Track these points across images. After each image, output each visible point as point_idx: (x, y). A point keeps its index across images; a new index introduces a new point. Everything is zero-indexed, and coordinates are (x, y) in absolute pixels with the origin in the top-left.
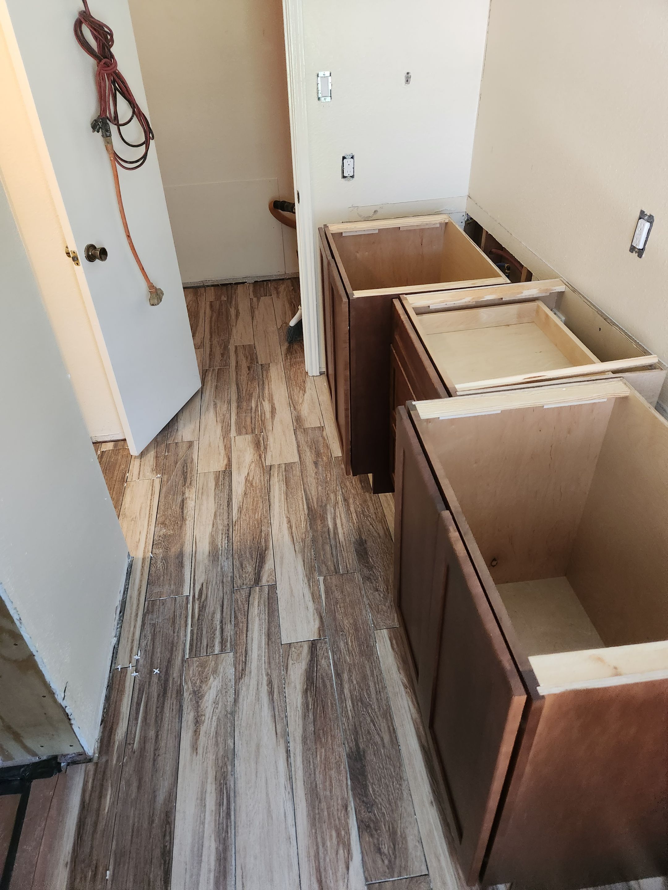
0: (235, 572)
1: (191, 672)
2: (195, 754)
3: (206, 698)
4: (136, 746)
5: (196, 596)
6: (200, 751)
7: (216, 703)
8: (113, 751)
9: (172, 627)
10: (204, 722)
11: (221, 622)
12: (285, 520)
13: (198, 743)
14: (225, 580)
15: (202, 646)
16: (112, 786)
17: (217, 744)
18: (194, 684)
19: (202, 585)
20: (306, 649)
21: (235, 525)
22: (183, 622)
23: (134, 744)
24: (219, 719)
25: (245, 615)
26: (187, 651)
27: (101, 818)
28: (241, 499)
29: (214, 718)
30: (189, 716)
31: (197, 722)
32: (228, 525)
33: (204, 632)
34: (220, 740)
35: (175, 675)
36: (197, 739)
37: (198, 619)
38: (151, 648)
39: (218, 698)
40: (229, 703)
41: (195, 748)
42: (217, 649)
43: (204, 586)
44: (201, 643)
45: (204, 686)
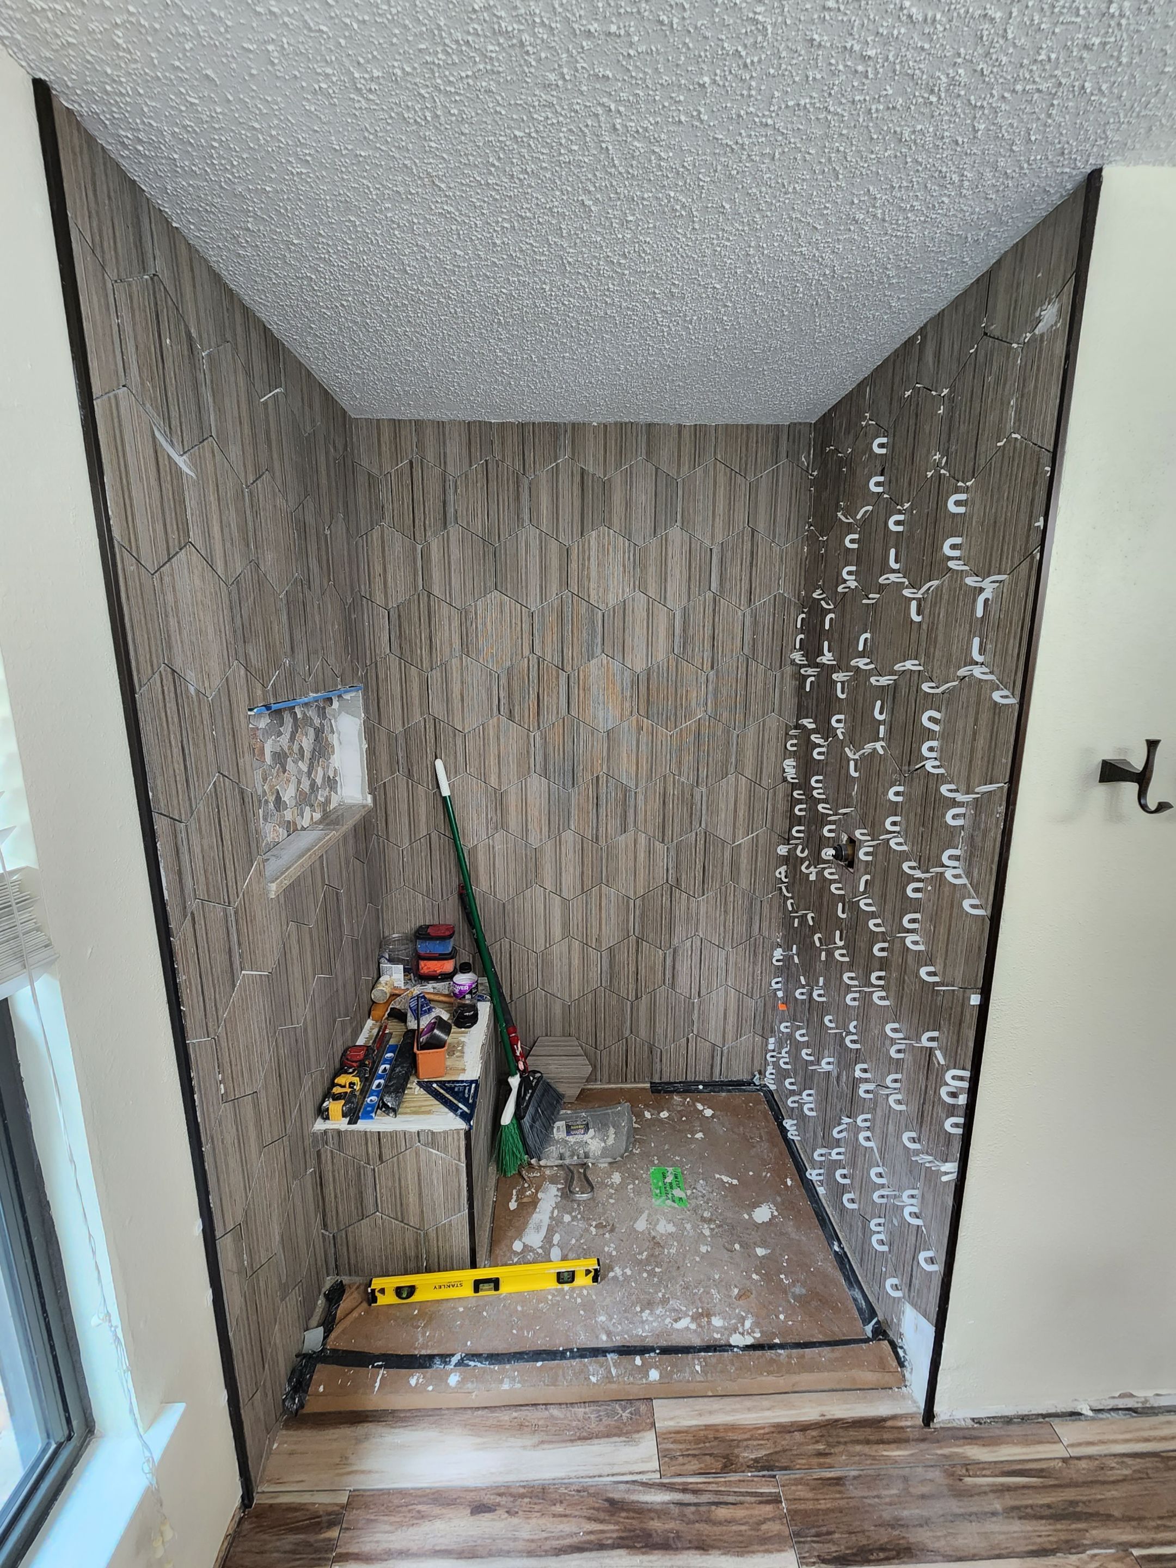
4: (968, 1480)
8: (951, 1447)
16: (912, 1455)
23: (970, 1476)
27: (875, 1447)
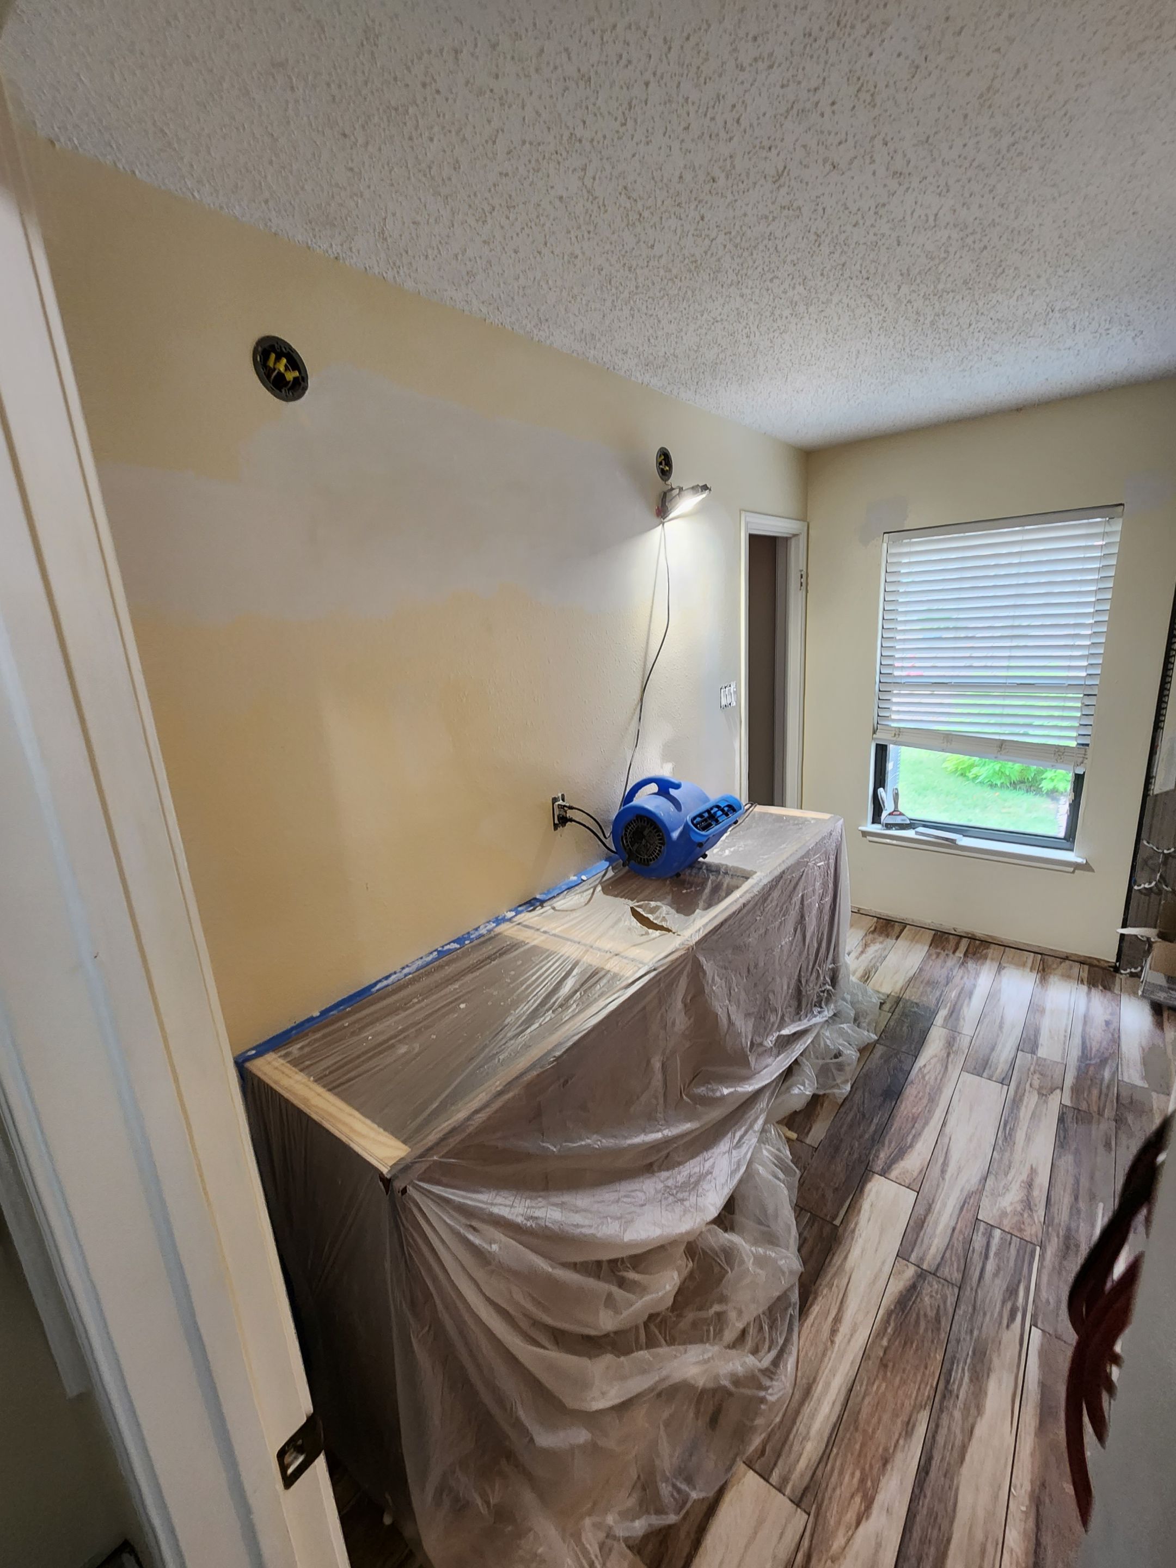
0: (951, 1311)
2: (1034, 1166)
3: (1017, 1198)
6: (1028, 1166)
7: (1007, 1189)
10: (1023, 1182)
11: (986, 1257)
12: (838, 1339)
14: (970, 1309)
17: (1010, 1162)
18: (1031, 1216)
19: (1008, 1326)
20: (894, 1174)
21: (929, 1397)
24: (1006, 1174)
25: (953, 1246)
28: (899, 1456)
29: (1011, 1179)
30: (1039, 1194)
31: (1029, 1185)
32: (941, 1410)
34: (1006, 1162)
36: (1031, 1174)
41: (1033, 1171)
42: (997, 1233)
43: (1005, 1322)
45: (1019, 1209)
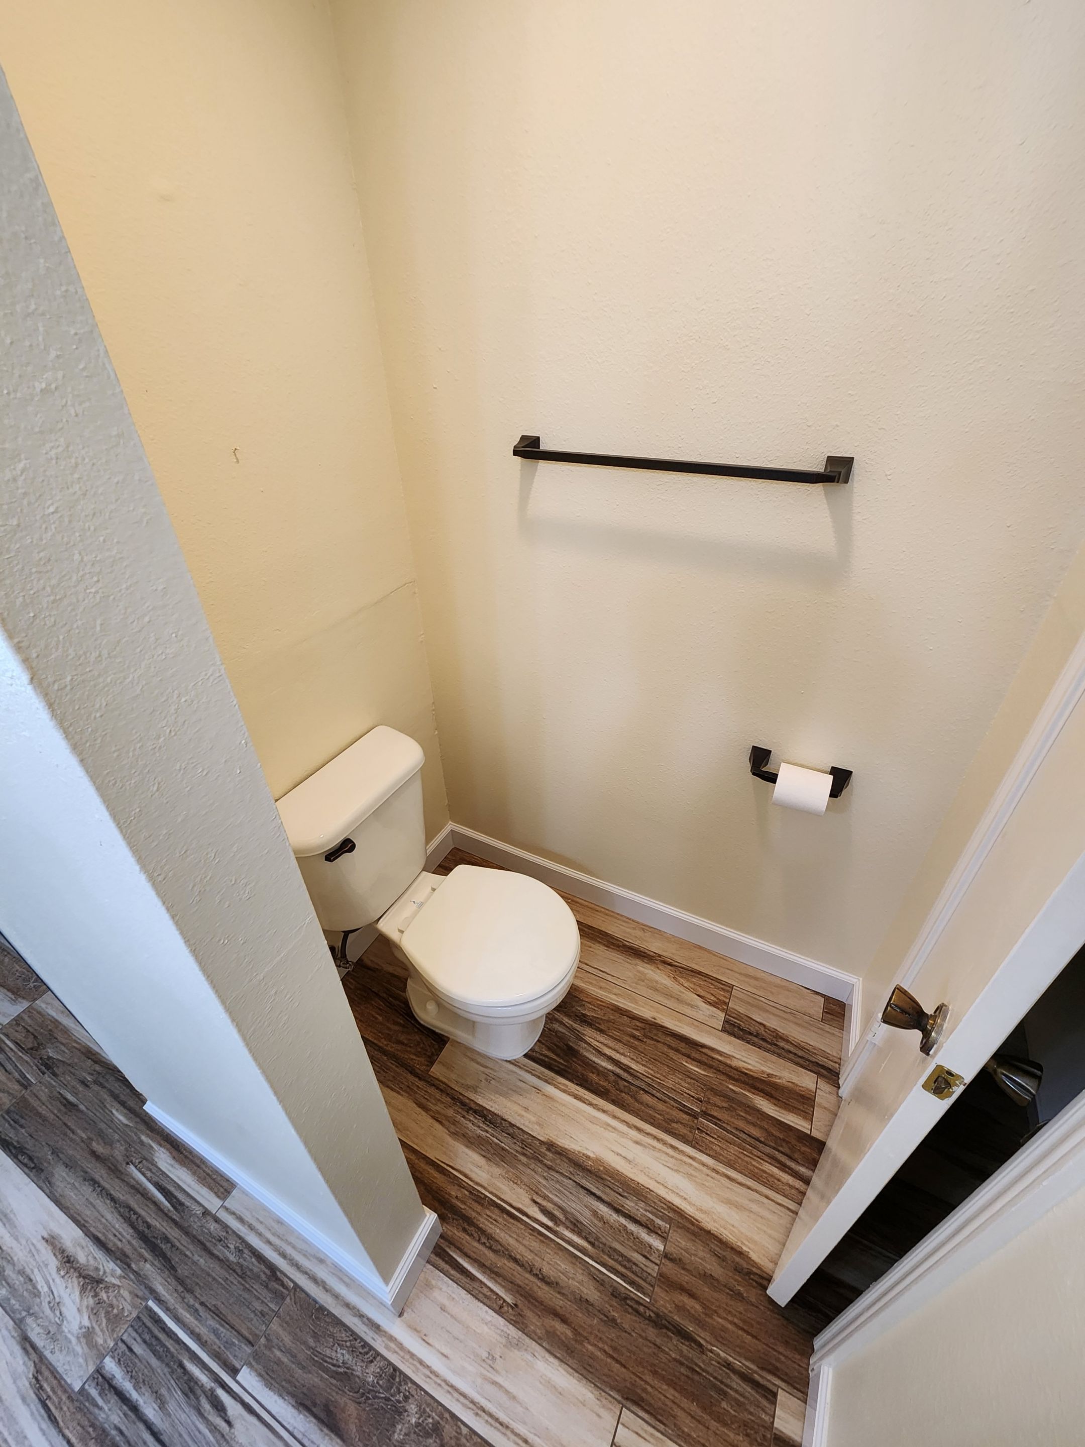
1: (125, 1294)
5: (220, 1392)
9: (214, 1306)
13: (49, 1248)
15: (138, 1339)
22: (203, 1331)
26: (156, 1309)
33: (154, 1362)
35: (148, 1266)
37: (181, 1365)
38: (215, 1252)
39: (58, 1313)
40: (35, 1325)
44: (145, 1341)
